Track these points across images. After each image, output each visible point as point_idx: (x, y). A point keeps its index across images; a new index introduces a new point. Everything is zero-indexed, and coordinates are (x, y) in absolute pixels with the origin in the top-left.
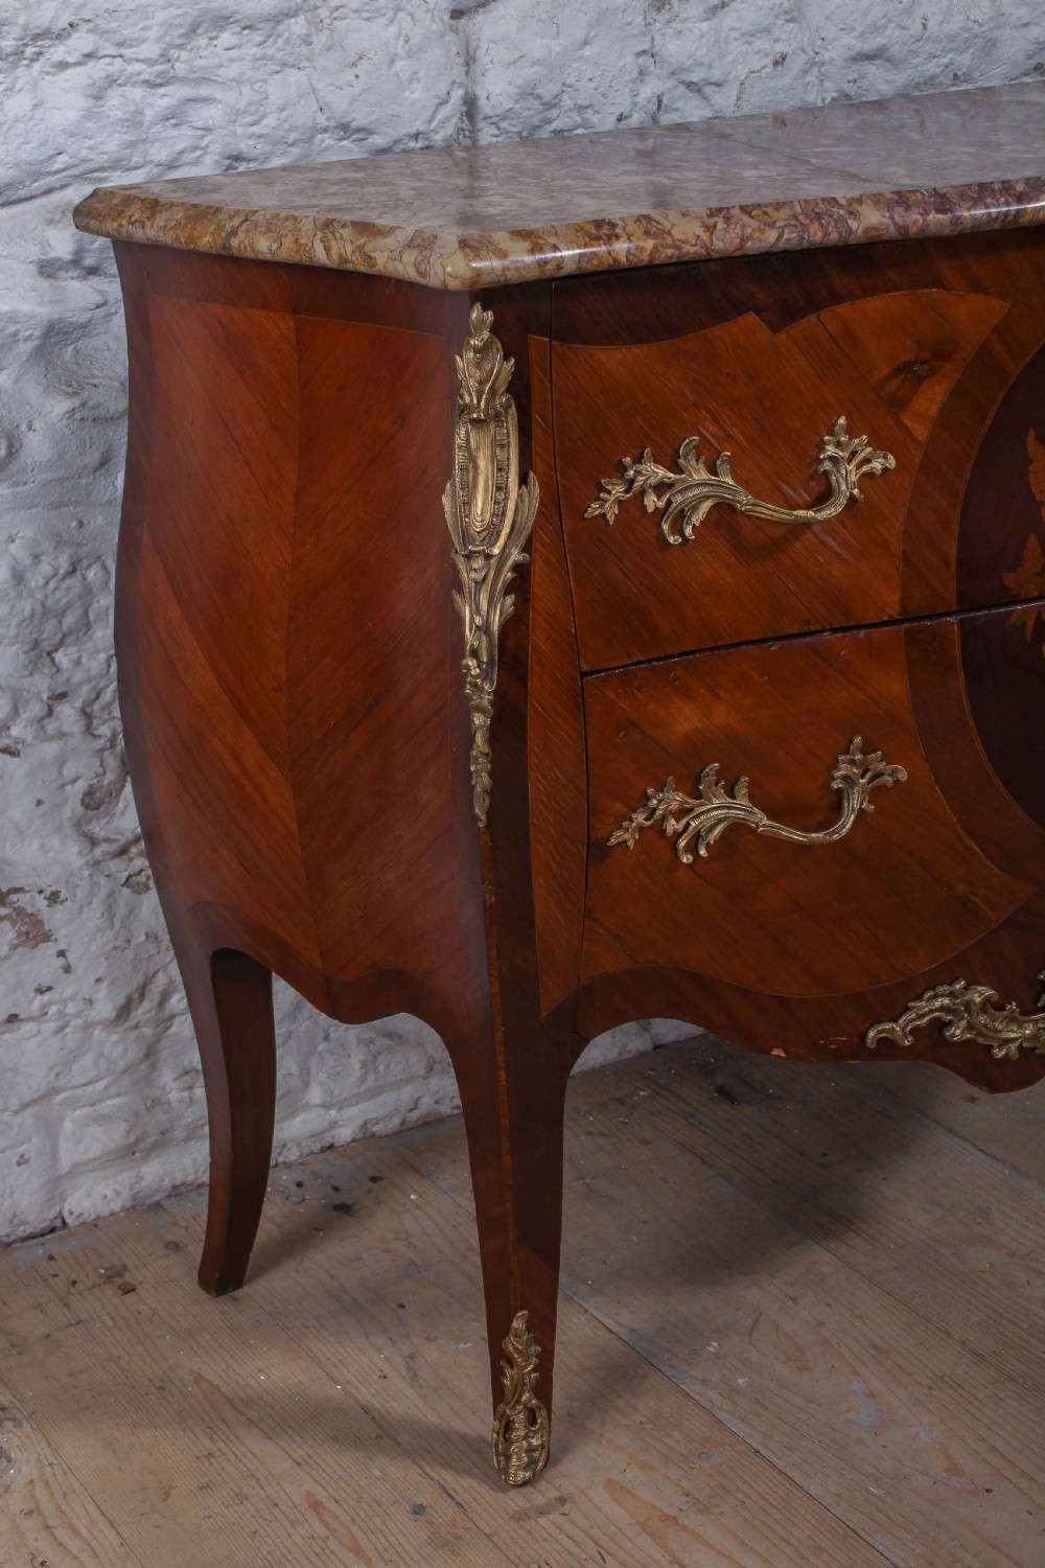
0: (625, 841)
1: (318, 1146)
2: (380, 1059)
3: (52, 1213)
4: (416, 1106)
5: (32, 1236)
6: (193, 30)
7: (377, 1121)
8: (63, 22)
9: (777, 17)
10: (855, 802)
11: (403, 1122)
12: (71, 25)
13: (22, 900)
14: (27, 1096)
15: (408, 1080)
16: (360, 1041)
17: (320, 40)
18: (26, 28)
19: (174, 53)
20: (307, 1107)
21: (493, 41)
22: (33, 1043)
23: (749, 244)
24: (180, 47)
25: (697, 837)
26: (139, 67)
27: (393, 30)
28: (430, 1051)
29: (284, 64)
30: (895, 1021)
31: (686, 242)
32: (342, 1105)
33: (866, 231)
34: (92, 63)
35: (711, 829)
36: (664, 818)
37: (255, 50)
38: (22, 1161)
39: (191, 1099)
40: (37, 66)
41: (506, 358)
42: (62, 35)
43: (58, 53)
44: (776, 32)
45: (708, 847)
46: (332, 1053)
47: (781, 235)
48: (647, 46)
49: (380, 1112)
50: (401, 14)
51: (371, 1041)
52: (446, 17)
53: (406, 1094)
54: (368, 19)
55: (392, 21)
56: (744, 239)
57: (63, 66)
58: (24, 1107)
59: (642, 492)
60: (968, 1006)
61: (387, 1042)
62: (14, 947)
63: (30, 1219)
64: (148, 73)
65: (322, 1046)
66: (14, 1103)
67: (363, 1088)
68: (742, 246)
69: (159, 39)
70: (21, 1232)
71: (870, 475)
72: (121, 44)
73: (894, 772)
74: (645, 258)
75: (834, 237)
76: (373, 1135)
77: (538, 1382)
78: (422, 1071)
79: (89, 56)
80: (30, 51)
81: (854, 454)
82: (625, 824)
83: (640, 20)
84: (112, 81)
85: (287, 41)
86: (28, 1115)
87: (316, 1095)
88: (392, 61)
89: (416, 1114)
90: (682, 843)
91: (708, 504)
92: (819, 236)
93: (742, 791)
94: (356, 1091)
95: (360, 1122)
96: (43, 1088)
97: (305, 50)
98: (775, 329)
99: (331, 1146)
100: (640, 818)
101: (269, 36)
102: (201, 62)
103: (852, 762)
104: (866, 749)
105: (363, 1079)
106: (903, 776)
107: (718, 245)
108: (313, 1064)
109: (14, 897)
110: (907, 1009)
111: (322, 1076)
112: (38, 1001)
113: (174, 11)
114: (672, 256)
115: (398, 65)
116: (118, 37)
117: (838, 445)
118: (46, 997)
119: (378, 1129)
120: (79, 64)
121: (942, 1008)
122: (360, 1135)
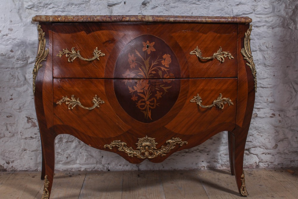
0: (59, 104)
1: (78, 170)
2: (89, 159)
3: (36, 168)
4: (94, 168)
5: (32, 171)
6: (68, 5)
7: (88, 169)
8: (50, 3)
9: (164, 10)
10: (96, 105)
11: (92, 170)
12: (51, 3)
13: (33, 120)
14: (33, 150)
15: (93, 164)
16: (86, 155)
17: (87, 8)
18: (44, 3)
19: (65, 8)
20: (77, 164)
21: (115, 10)
22: (35, 142)
23: (79, 20)
24: (66, 7)
25: (71, 106)
26: (60, 9)
27: (98, 7)
28: (97, 160)
29: (81, 10)
30: (109, 145)
31: (70, 19)
32: (82, 164)
33: (97, 20)
34: (54, 8)
35: (74, 105)
36: (66, 101)
37: (77, 8)
38: (31, 159)
39: (58, 157)
40: (47, 8)
41: (43, 32)
42: (49, 4)
43: (49, 7)
44: (164, 12)
45: (73, 108)
46: (81, 156)
47: (84, 19)
48: (140, 12)
49: (88, 167)
50: (99, 5)
51: (88, 156)
52: (107, 6)
53: (93, 166)
54: (94, 5)
55: (98, 6)
56: (78, 19)
57: (50, 8)
58: (32, 151)
59: (66, 54)
60: (121, 145)
61: (90, 157)
62: (31, 127)
63: (32, 168)
64: (61, 10)
65: (80, 155)
66: (31, 150)
67: (86, 162)
68: (78, 20)
69: (63, 6)
70: (31, 170)
71: (101, 56)
72: (58, 6)
73: (103, 102)
74: (63, 20)
75: (92, 20)
76: (87, 171)
77: (48, 187)
78: (96, 163)
79: (53, 7)
80: (45, 6)
81: (99, 53)
82: (60, 101)
83: (139, 9)
84: (56, 11)
85: (82, 7)
86: (33, 153)
87: (78, 162)
88: (97, 11)
89: (94, 169)
90: (69, 106)
91: (76, 57)
92: (89, 20)
93: (78, 99)
94: (84, 163)
95: (85, 168)
96: (35, 149)
97: (84, 9)
98: (87, 34)
99: (80, 171)
100: (61, 100)
101: (79, 7)
102: (69, 9)
103: (95, 99)
104: (98, 97)
105: (86, 161)
106: (104, 102)
107: (74, 20)
108: (78, 157)
109: (32, 119)
110: (111, 143)
111: (79, 159)
112: (35, 136)
113: (65, 2)
114: (67, 21)
115: (98, 12)
116: (57, 5)
117: (96, 51)
118: (36, 135)
119: (88, 170)
120: (52, 8)
121: (116, 144)
122: (85, 170)
